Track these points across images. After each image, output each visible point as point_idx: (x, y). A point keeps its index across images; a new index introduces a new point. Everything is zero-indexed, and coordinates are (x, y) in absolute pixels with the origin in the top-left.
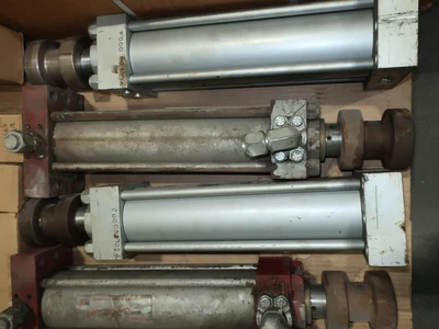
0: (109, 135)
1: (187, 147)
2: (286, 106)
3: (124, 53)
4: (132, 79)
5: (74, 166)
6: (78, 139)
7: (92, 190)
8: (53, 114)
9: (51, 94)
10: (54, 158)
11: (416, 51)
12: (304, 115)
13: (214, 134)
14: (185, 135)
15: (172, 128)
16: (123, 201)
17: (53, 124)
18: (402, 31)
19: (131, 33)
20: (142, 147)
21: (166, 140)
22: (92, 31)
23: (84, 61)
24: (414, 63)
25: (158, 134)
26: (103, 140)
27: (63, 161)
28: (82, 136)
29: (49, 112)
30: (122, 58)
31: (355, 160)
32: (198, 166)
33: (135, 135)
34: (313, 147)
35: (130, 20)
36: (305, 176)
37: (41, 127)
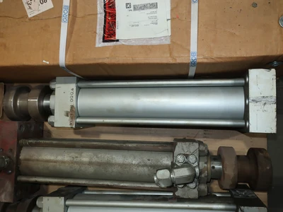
0: (60, 158)
1: (114, 170)
2: (185, 146)
3: (74, 103)
4: (78, 120)
5: (33, 179)
6: (38, 160)
7: (45, 199)
8: (21, 141)
9: (21, 126)
10: (19, 173)
11: (275, 124)
12: (197, 154)
13: (134, 162)
14: (114, 162)
15: (105, 156)
16: (67, 207)
17: (20, 148)
18: (265, 108)
19: (79, 89)
20: (83, 168)
21: (100, 164)
22: (52, 86)
23: (45, 102)
24: (274, 131)
25: (95, 159)
26: (55, 162)
27: (26, 175)
28: (40, 158)
29: (18, 140)
30: (72, 107)
31: (231, 185)
32: (122, 185)
33: (78, 159)
34: (203, 176)
35: (79, 80)
36: (197, 196)
37: (11, 150)
